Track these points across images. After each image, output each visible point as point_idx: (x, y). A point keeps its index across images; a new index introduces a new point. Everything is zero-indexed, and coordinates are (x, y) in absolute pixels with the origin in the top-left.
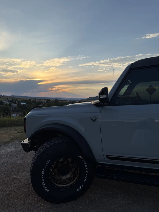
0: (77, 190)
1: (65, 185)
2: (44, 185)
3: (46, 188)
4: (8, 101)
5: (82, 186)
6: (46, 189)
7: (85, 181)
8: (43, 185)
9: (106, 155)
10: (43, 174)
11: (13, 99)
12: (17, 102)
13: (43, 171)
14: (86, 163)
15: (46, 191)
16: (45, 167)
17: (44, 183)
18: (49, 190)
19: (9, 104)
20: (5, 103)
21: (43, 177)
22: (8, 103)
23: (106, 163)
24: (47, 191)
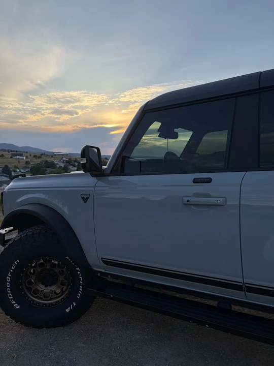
0: (67, 310)
1: (49, 300)
2: (12, 298)
3: (15, 302)
4: (63, 162)
5: (74, 304)
6: (15, 304)
7: (78, 297)
8: (10, 298)
9: (102, 258)
10: (9, 281)
11: (70, 159)
12: (76, 164)
13: (9, 277)
14: (78, 269)
15: (15, 307)
16: (11, 271)
17: (10, 294)
18: (19, 307)
19: (64, 167)
20: (58, 166)
21: (9, 286)
22: (62, 165)
23: (104, 271)
24: (17, 308)
